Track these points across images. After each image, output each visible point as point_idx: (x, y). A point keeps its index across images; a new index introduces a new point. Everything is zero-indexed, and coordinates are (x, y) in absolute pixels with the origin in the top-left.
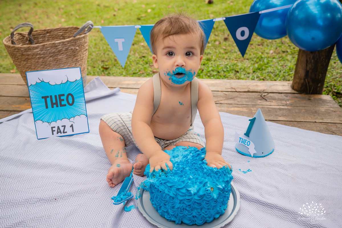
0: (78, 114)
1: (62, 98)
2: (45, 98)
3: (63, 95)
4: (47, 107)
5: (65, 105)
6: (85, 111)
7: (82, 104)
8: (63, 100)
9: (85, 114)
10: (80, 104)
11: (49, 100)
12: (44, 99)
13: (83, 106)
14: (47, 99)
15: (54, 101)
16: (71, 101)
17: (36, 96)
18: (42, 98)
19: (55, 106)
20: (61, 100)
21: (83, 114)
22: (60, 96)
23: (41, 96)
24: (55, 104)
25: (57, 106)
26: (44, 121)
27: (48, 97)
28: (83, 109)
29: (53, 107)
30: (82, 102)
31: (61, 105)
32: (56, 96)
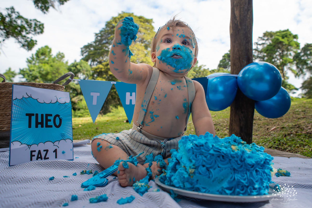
0: (64, 138)
1: (49, 118)
2: (30, 115)
3: (51, 115)
4: (30, 126)
5: (51, 126)
6: (71, 135)
7: (69, 128)
8: (50, 120)
9: (71, 139)
10: (67, 128)
11: (33, 118)
12: (28, 117)
13: (70, 130)
15: (40, 121)
16: (57, 124)
17: (20, 112)
18: (26, 115)
19: (40, 126)
20: (47, 120)
21: (69, 138)
22: (47, 115)
23: (25, 113)
24: (40, 123)
25: (42, 127)
26: (23, 142)
27: (33, 115)
28: (70, 134)
29: (37, 127)
30: (69, 126)
31: (47, 126)
32: (42, 115)
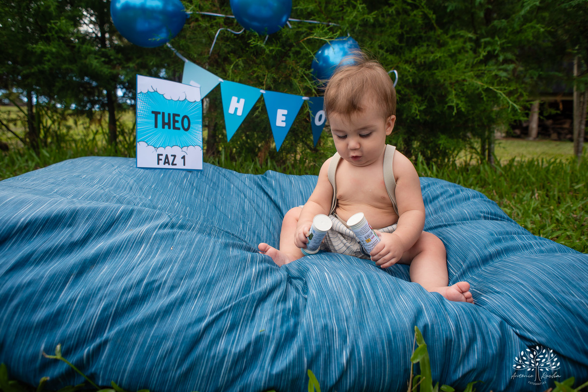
0: (193, 144)
1: (177, 118)
2: (156, 113)
3: (178, 115)
4: (156, 126)
5: (179, 129)
6: (201, 142)
7: (199, 133)
8: (178, 122)
9: (201, 146)
10: (197, 132)
11: (160, 117)
12: (154, 115)
13: (200, 136)
14: (159, 115)
15: (166, 121)
16: (186, 126)
18: (152, 113)
19: (166, 127)
20: (175, 121)
22: (175, 115)
23: (151, 110)
24: (166, 124)
25: (169, 128)
26: (149, 144)
27: (159, 113)
28: (199, 139)
29: (163, 127)
31: (175, 128)
32: (169, 115)
